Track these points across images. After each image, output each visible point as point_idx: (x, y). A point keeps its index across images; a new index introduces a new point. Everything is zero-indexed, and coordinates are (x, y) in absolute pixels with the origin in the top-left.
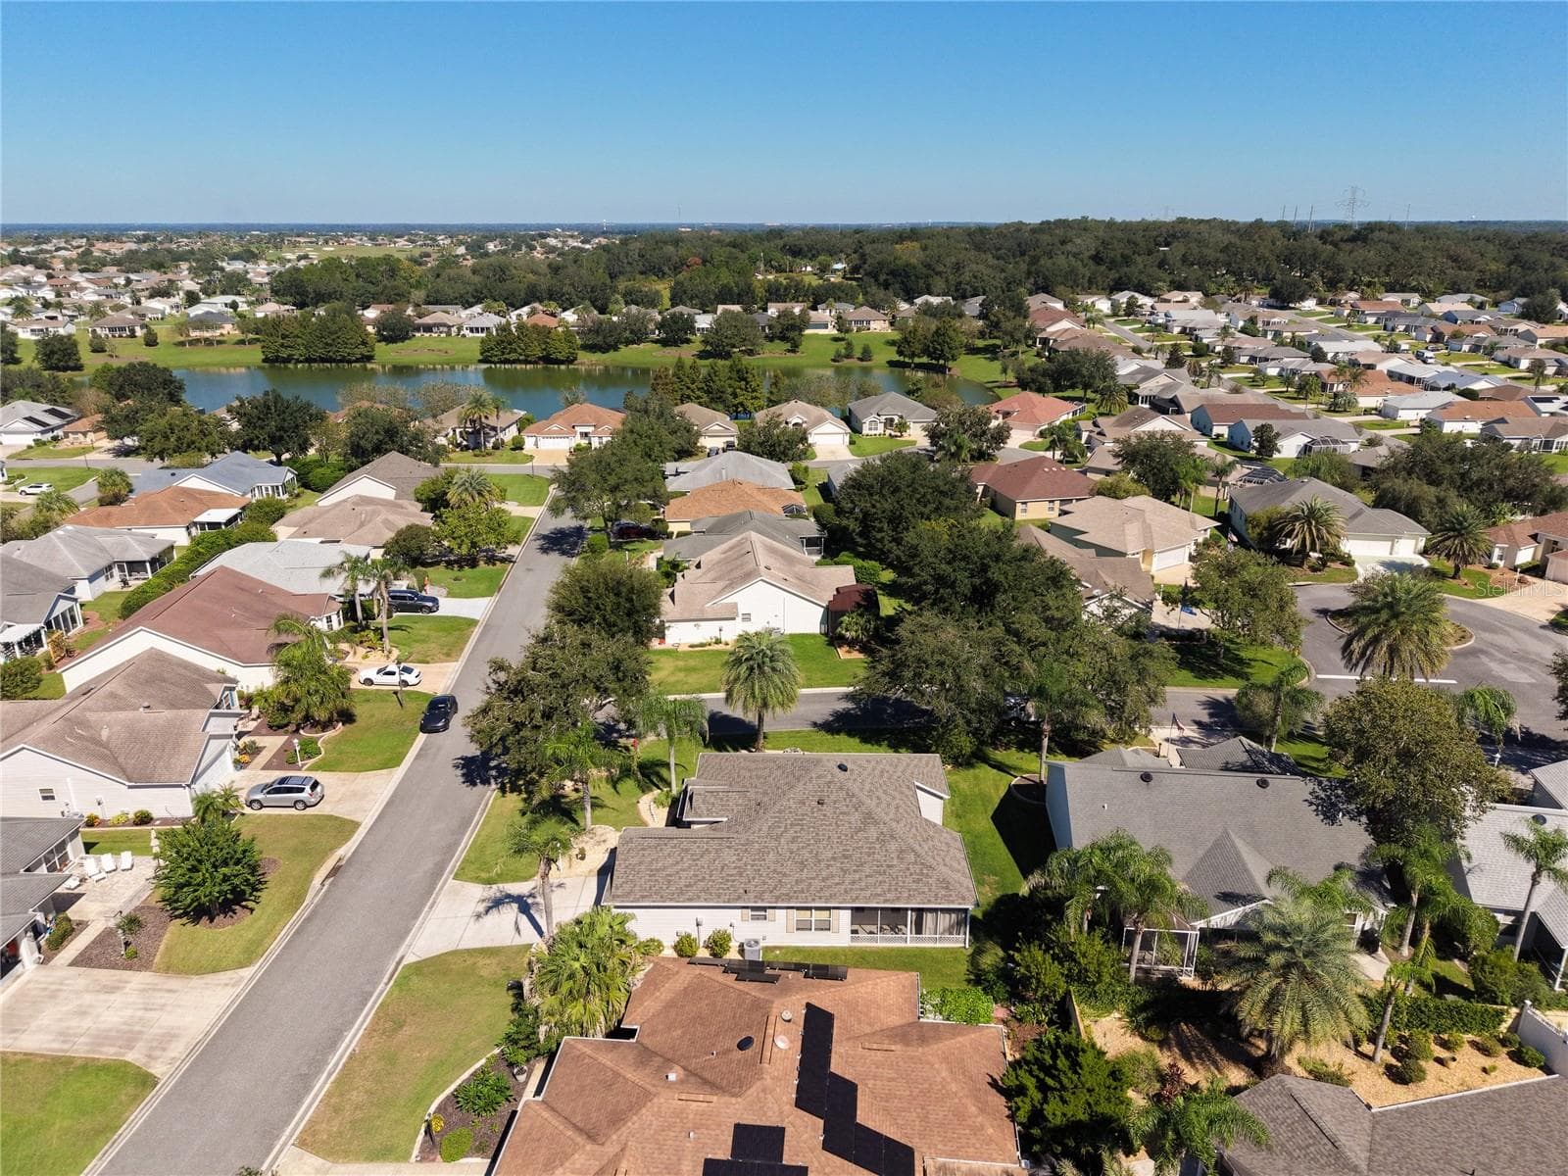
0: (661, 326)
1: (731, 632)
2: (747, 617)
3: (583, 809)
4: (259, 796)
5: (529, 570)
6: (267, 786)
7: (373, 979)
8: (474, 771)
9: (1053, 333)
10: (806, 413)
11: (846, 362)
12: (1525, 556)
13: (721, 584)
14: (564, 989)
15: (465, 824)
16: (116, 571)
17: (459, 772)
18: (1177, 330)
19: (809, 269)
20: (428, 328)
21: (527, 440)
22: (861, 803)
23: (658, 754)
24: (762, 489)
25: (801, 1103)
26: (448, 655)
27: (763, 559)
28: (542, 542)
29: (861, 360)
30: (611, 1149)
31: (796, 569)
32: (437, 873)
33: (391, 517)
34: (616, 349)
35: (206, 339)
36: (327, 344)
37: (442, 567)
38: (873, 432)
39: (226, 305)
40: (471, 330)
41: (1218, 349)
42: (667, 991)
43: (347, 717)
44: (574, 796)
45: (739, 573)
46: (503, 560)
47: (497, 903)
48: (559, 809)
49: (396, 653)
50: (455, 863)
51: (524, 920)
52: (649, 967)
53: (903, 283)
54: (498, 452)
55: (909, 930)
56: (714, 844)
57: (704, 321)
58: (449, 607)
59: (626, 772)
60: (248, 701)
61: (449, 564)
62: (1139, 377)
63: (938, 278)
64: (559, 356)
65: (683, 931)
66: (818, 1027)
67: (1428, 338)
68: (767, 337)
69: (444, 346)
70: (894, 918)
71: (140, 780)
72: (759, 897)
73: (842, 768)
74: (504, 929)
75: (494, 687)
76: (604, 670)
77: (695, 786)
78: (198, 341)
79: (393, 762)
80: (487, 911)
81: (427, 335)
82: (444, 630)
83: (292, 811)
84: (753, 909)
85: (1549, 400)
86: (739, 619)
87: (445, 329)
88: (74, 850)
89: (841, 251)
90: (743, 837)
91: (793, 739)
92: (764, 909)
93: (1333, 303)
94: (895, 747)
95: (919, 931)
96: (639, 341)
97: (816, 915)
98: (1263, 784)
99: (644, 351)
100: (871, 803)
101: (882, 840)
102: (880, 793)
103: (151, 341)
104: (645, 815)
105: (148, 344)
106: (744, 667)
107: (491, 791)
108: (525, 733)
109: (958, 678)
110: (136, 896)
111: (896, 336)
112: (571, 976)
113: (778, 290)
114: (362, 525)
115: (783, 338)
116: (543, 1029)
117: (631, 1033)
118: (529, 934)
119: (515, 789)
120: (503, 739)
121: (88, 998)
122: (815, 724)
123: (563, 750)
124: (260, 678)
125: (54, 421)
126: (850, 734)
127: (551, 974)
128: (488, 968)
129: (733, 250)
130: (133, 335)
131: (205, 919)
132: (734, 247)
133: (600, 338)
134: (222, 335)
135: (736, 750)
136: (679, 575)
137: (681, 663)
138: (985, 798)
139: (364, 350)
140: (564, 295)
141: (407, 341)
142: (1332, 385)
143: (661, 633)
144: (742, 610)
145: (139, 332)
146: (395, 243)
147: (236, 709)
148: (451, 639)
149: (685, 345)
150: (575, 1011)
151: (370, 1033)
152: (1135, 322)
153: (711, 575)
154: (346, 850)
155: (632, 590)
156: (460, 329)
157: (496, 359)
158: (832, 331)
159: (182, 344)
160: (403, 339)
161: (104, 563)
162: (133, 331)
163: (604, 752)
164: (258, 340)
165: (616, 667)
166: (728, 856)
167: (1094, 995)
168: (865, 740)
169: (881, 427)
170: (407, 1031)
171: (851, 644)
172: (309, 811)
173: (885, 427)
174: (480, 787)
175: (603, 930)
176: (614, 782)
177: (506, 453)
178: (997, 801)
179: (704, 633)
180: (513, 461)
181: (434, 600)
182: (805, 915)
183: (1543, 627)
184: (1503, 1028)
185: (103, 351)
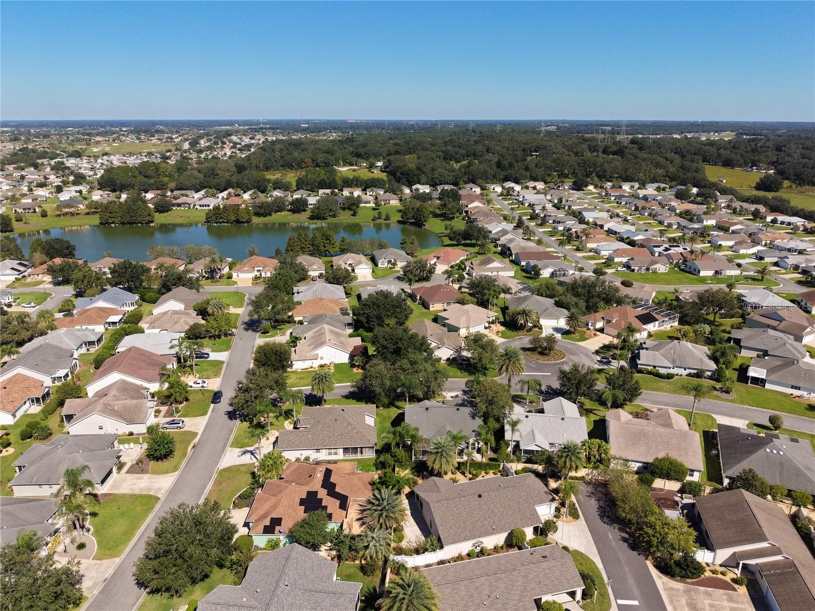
0: (292, 203)
1: (316, 364)
2: (322, 358)
3: (267, 426)
4: (166, 426)
5: (241, 339)
6: (168, 422)
7: (212, 473)
8: (231, 415)
9: (471, 208)
10: (353, 259)
11: (378, 221)
12: (599, 325)
13: (313, 347)
14: (266, 470)
15: (231, 432)
16: (83, 345)
17: (227, 416)
18: (527, 205)
19: (365, 164)
20: (179, 205)
21: (234, 274)
22: (347, 420)
23: (291, 408)
24: (332, 301)
25: (322, 486)
26: (216, 375)
27: (328, 336)
28: (244, 326)
29: (385, 220)
30: (279, 497)
31: (340, 339)
32: (225, 446)
33: (187, 319)
34: (270, 215)
35: (71, 213)
36: (132, 216)
37: (207, 339)
38: (383, 266)
39: (76, 192)
40: (200, 206)
41: (541, 216)
42: (292, 468)
43: (187, 400)
44: (265, 422)
45: (319, 342)
46: (231, 335)
47: (244, 453)
48: (260, 426)
49: (198, 375)
50: (230, 443)
51: (252, 456)
52: (288, 464)
53: (407, 178)
54: (221, 280)
55: (359, 454)
56: (306, 433)
57: (312, 200)
58: (214, 356)
59: (281, 414)
60: (153, 395)
61: (210, 337)
62: (500, 234)
63: (423, 175)
64: (244, 220)
65: (297, 457)
66: (328, 473)
67: (633, 208)
68: (341, 208)
69: (187, 214)
70: (354, 450)
71: (130, 422)
72: (317, 447)
73: (343, 410)
74: (247, 459)
75: (237, 389)
76: (273, 383)
77: (301, 417)
78: (67, 213)
79: (205, 413)
80: (242, 455)
81: (179, 208)
82: (213, 366)
83: (176, 430)
84: (316, 450)
85: (659, 246)
86: (319, 359)
87: (188, 205)
88: (116, 443)
89: (381, 155)
90: (314, 430)
91: (335, 401)
92: (319, 449)
93: (601, 187)
94: (366, 403)
95: (362, 454)
96: (281, 211)
97: (333, 451)
98: (458, 409)
99: (284, 216)
100: (350, 420)
101: (352, 430)
102: (354, 417)
103: (44, 215)
104: (286, 427)
105: (43, 216)
106: (317, 380)
107: (238, 422)
108: (249, 403)
109: (382, 381)
110: (138, 455)
111: (401, 208)
112: (268, 466)
113: (348, 182)
114: (175, 323)
115: (349, 209)
116: (261, 479)
117: (283, 478)
118: (254, 460)
119: (245, 420)
120: (242, 406)
121: (134, 481)
122: (342, 396)
123: (262, 408)
124: (154, 387)
125: (22, 269)
126: (353, 399)
127: (263, 465)
128: (243, 469)
129: (327, 155)
130: (35, 212)
131: (160, 460)
132: (328, 153)
133: (263, 210)
134: (78, 210)
135: (316, 406)
136: (298, 342)
137: (298, 376)
138: (390, 417)
139: (149, 218)
140: (244, 184)
141: (169, 212)
142: (581, 237)
143: (291, 366)
144: (320, 356)
145: (37, 210)
146: (151, 140)
147: (150, 399)
148: (216, 369)
149: (303, 212)
150: (269, 475)
151: (214, 485)
152: (510, 199)
153: (310, 342)
154: (196, 440)
155: (281, 353)
156: (194, 205)
157: (212, 221)
158: (372, 205)
159: (59, 215)
160: (167, 211)
161: (79, 343)
162: (35, 210)
163: (273, 409)
164: (96, 212)
165: (276, 382)
166: (310, 436)
167: (402, 466)
168: (357, 401)
169: (386, 264)
170: (224, 484)
171: (358, 366)
172: (181, 430)
173: (388, 263)
174: (234, 420)
175: (275, 455)
176: (277, 417)
177: (224, 280)
178: (393, 418)
179: (307, 364)
180: (228, 284)
181: (208, 354)
182: (330, 451)
183: (593, 353)
184: (501, 468)
185: (21, 220)
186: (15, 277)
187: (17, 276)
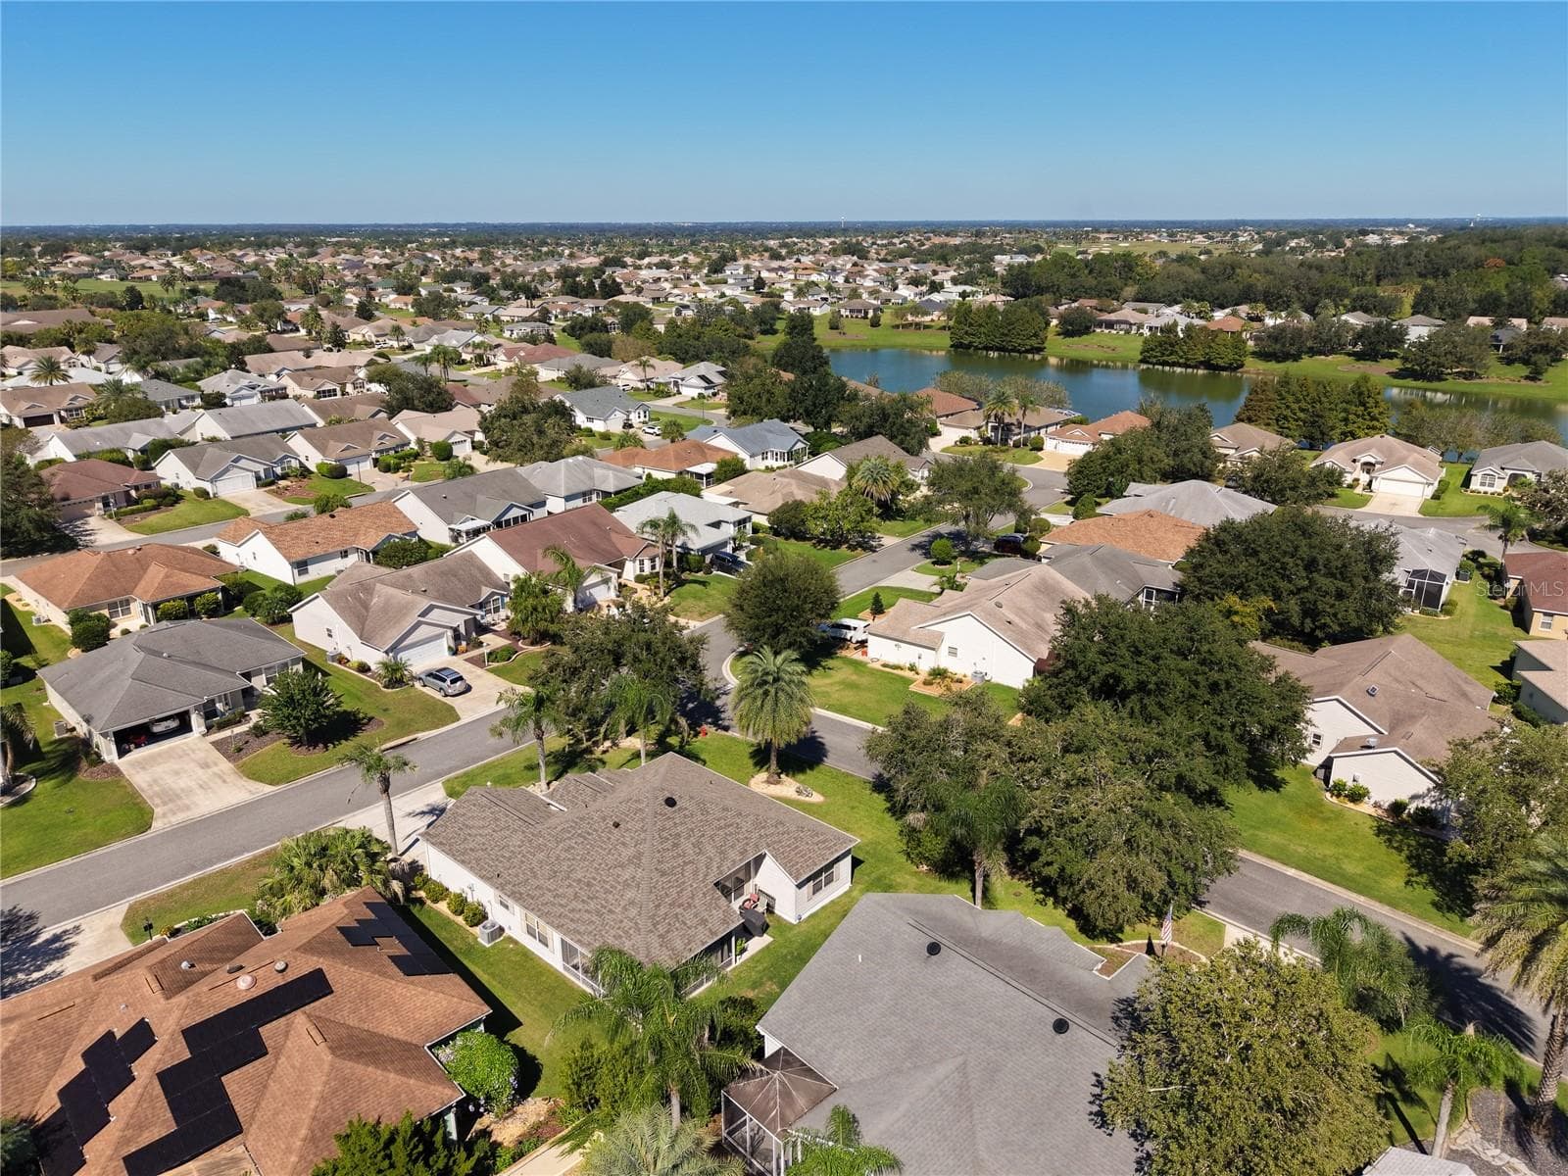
2: (953, 652)
10: (1388, 451)
20: (1110, 325)
21: (1047, 442)
26: (702, 615)
33: (796, 491)
34: (1297, 359)
35: (920, 324)
36: (1003, 334)
37: (809, 544)
38: (1486, 489)
39: (959, 294)
40: (1150, 329)
46: (868, 549)
47: (431, 811)
50: (460, 773)
56: (517, 824)
61: (819, 542)
64: (1221, 363)
69: (1117, 343)
71: (366, 638)
72: (503, 885)
78: (912, 324)
80: (418, 813)
81: (1106, 331)
83: (438, 695)
86: (940, 651)
87: (1126, 327)
90: (540, 828)
96: (1332, 351)
103: (876, 323)
105: (871, 325)
114: (772, 493)
115: (1526, 362)
125: (719, 380)
130: (865, 317)
131: (297, 745)
134: (932, 320)
139: (1036, 342)
140: (1281, 297)
141: (1085, 337)
144: (947, 643)
145: (871, 314)
146: (1191, 239)
154: (432, 733)
156: (1140, 327)
157: (1154, 360)
159: (897, 327)
160: (1082, 334)
161: (584, 488)
162: (866, 313)
166: (516, 839)
169: (1501, 484)
172: (447, 699)
173: (1508, 484)
177: (1021, 452)
179: (902, 655)
182: (532, 922)
185: (837, 328)
186: (700, 391)
187: (703, 391)
